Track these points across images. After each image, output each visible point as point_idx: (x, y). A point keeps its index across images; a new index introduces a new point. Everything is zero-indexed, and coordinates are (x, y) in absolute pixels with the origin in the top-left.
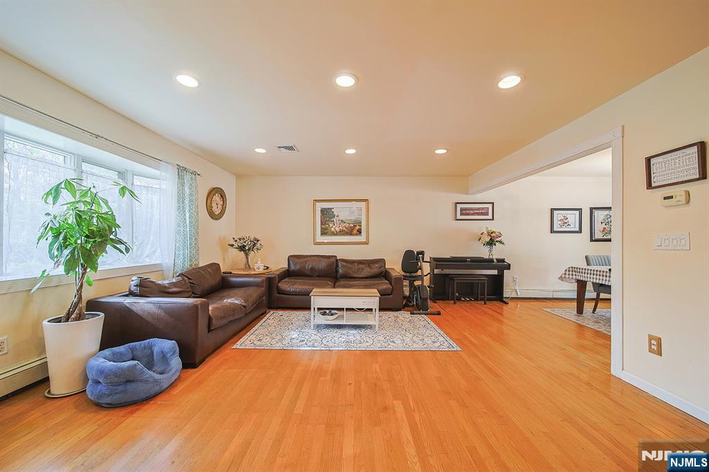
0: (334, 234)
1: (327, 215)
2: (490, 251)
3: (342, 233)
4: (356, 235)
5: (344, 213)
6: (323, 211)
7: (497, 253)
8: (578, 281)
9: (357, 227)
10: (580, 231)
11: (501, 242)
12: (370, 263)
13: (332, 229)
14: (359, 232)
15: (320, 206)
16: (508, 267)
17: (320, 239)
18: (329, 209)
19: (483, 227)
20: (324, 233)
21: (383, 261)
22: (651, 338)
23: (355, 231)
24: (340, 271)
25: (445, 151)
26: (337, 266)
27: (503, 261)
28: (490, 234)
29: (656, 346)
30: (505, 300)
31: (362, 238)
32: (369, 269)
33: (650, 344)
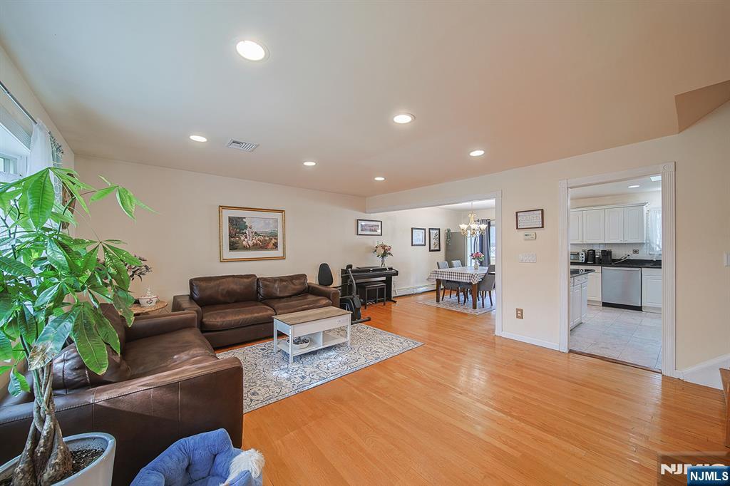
0: (245, 248)
1: (237, 226)
2: (383, 261)
3: (256, 247)
4: (272, 249)
5: (257, 224)
6: (231, 220)
7: (388, 262)
8: (437, 280)
9: (273, 241)
10: (425, 245)
11: (390, 254)
12: (292, 278)
13: (244, 243)
14: (276, 246)
15: (227, 214)
16: (396, 274)
17: (228, 254)
18: (239, 218)
19: (376, 242)
20: (233, 247)
21: (304, 276)
22: (517, 310)
23: (271, 245)
24: (261, 291)
25: (383, 179)
26: (258, 286)
27: (391, 269)
28: (383, 247)
29: (520, 314)
30: (393, 299)
31: (278, 253)
32: (293, 286)
33: (517, 314)
